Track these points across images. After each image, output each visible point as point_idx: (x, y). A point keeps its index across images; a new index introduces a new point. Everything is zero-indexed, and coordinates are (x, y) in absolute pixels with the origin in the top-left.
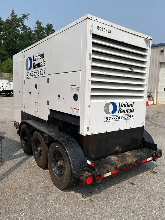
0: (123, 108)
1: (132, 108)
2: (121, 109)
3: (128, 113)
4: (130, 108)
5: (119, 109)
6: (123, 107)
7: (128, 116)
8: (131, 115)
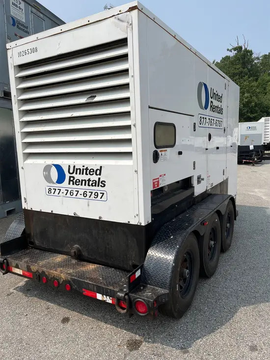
0: (78, 177)
1: (99, 179)
2: (73, 177)
3: (91, 187)
4: (94, 177)
5: (70, 177)
6: (76, 174)
7: (92, 193)
8: (99, 192)
